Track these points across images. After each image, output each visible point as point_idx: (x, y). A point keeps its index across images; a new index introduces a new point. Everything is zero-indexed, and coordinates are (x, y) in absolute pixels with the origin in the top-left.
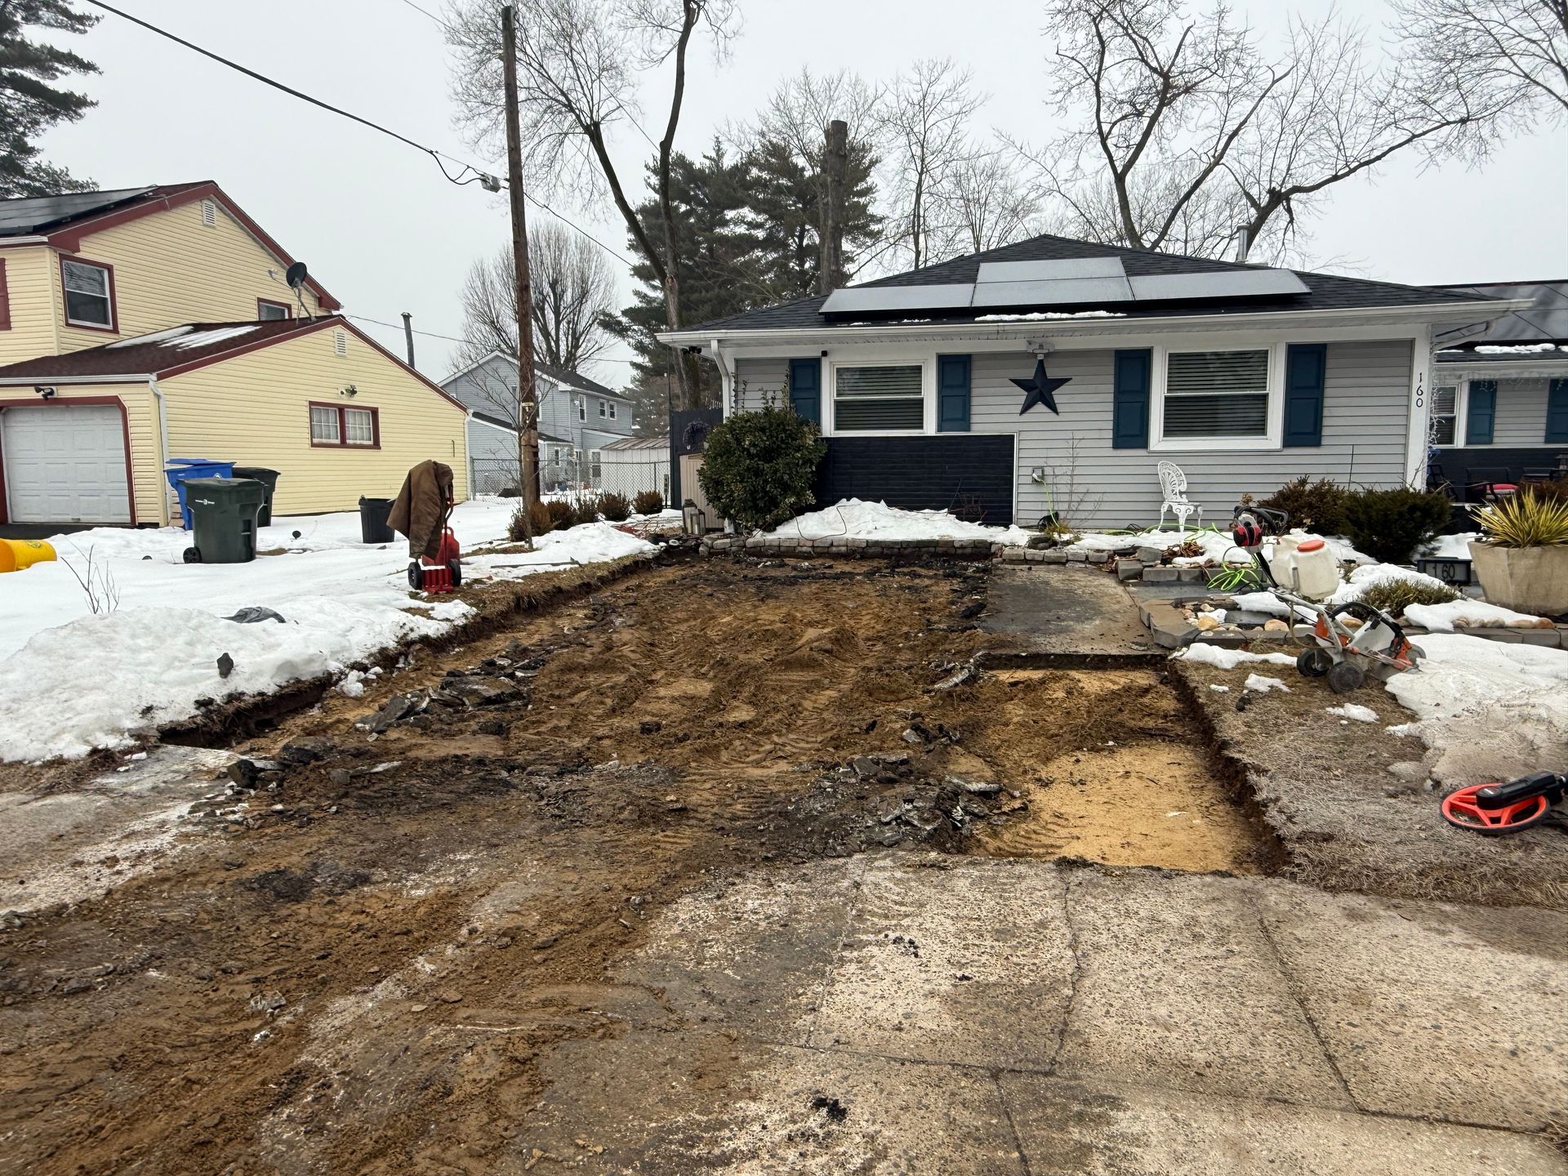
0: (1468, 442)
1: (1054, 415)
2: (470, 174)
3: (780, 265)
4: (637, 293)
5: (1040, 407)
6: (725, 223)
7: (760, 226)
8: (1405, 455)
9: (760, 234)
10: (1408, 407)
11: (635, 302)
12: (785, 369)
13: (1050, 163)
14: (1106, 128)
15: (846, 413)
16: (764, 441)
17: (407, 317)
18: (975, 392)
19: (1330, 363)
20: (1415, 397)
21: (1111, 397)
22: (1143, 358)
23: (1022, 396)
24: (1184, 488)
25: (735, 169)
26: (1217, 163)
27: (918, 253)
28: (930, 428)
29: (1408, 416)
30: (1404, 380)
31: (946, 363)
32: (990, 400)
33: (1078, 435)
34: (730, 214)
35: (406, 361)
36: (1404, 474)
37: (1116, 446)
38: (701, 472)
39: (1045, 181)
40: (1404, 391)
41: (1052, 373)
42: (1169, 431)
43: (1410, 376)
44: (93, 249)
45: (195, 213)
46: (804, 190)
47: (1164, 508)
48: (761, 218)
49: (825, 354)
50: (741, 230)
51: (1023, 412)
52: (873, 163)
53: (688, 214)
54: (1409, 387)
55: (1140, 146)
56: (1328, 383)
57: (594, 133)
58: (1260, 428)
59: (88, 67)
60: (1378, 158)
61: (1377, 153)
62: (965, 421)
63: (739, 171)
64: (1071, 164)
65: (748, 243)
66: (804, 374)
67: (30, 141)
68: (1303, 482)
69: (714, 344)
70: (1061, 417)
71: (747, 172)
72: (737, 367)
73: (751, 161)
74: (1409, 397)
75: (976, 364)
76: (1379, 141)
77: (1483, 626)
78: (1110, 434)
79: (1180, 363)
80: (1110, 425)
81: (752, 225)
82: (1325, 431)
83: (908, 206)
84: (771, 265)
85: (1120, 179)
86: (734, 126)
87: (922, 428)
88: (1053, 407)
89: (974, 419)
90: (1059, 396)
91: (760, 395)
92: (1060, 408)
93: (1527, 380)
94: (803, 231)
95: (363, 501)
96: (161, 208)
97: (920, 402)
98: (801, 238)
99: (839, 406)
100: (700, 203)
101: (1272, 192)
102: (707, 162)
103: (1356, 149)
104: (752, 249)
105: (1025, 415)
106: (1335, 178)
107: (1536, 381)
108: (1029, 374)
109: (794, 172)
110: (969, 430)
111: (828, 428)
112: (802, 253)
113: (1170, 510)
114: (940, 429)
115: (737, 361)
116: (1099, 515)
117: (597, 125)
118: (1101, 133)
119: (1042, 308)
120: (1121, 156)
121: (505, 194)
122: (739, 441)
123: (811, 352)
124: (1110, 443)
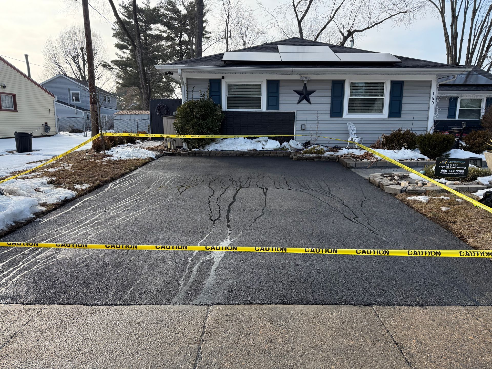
1: (310, 104)
3: (172, 47)
4: (117, 54)
5: (304, 101)
6: (151, 30)
7: (164, 32)
8: (427, 121)
9: (165, 35)
10: (429, 104)
11: (116, 58)
12: (208, 83)
13: (275, 15)
14: (296, 4)
15: (231, 102)
16: (202, 112)
17: (26, 56)
18: (281, 95)
19: (405, 87)
20: (431, 101)
21: (330, 98)
22: (342, 84)
23: (298, 97)
24: (355, 132)
25: (155, 9)
26: (331, 20)
27: (227, 45)
28: (264, 108)
29: (429, 107)
30: (428, 95)
31: (270, 83)
32: (286, 98)
33: (319, 112)
34: (152, 26)
36: (427, 128)
37: (331, 116)
38: (175, 124)
39: (273, 21)
40: (428, 99)
41: (309, 88)
42: (351, 110)
43: (430, 94)
46: (181, 19)
47: (350, 139)
48: (165, 29)
49: (223, 78)
50: (157, 33)
51: (298, 103)
52: (207, 11)
54: (430, 97)
55: (306, 11)
56: (404, 95)
58: (381, 111)
60: (381, 22)
61: (379, 21)
62: (277, 106)
64: (283, 16)
65: (159, 38)
66: (215, 85)
68: (400, 130)
69: (180, 71)
70: (312, 105)
71: (159, 10)
72: (187, 81)
73: (161, 6)
74: (429, 101)
75: (281, 84)
78: (329, 112)
79: (354, 86)
80: (329, 109)
81: (162, 31)
82: (403, 112)
83: (223, 27)
84: (169, 47)
85: (300, 22)
87: (260, 108)
88: (309, 101)
89: (280, 105)
90: (311, 97)
91: (199, 93)
92: (312, 102)
93: (443, 97)
94: (181, 35)
95: (16, 133)
97: (260, 99)
98: (180, 37)
99: (228, 99)
101: (349, 31)
102: (144, 5)
103: (374, 19)
104: (162, 40)
105: (299, 104)
106: (368, 28)
107: (446, 97)
108: (300, 88)
109: (177, 12)
110: (278, 110)
111: (225, 107)
112: (181, 43)
113: (352, 140)
114: (267, 109)
115: (187, 79)
118: (294, 6)
120: (300, 15)
122: (192, 112)
123: (217, 76)
124: (329, 115)
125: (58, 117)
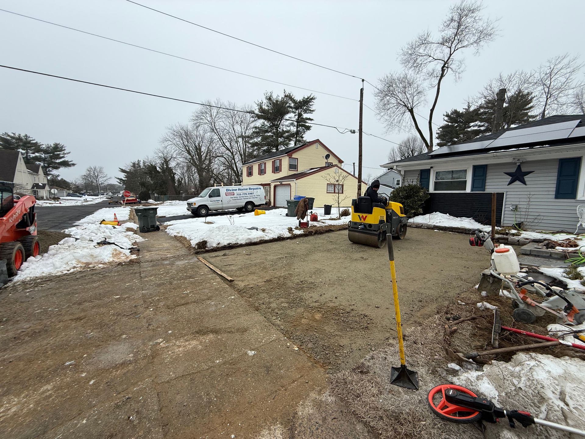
1: (524, 185)
2: (347, 130)
5: (518, 183)
9: (483, 128)
12: (419, 173)
15: (437, 186)
17: (354, 164)
18: (488, 178)
21: (556, 178)
22: (576, 161)
23: (509, 179)
28: (468, 190)
31: (476, 168)
32: (495, 180)
35: (353, 174)
37: (557, 197)
41: (524, 169)
44: (294, 156)
45: (314, 146)
47: (579, 224)
48: (482, 124)
49: (432, 167)
51: (508, 185)
53: (457, 127)
57: (411, 111)
62: (483, 187)
63: (476, 111)
66: (424, 174)
67: (303, 136)
69: (395, 167)
70: (528, 186)
72: (405, 173)
73: (481, 107)
75: (489, 168)
78: (554, 193)
80: (554, 189)
81: (480, 126)
86: (471, 98)
87: (465, 190)
88: (524, 183)
89: (487, 187)
90: (526, 178)
92: (527, 183)
95: (325, 205)
96: (308, 146)
97: (465, 182)
99: (436, 183)
100: (462, 122)
102: (465, 110)
105: (510, 186)
108: (513, 170)
110: (484, 191)
111: (431, 190)
113: (582, 225)
114: (472, 190)
115: (405, 171)
116: (541, 225)
117: (412, 109)
119: (517, 146)
122: (399, 194)
123: (428, 167)
124: (554, 196)
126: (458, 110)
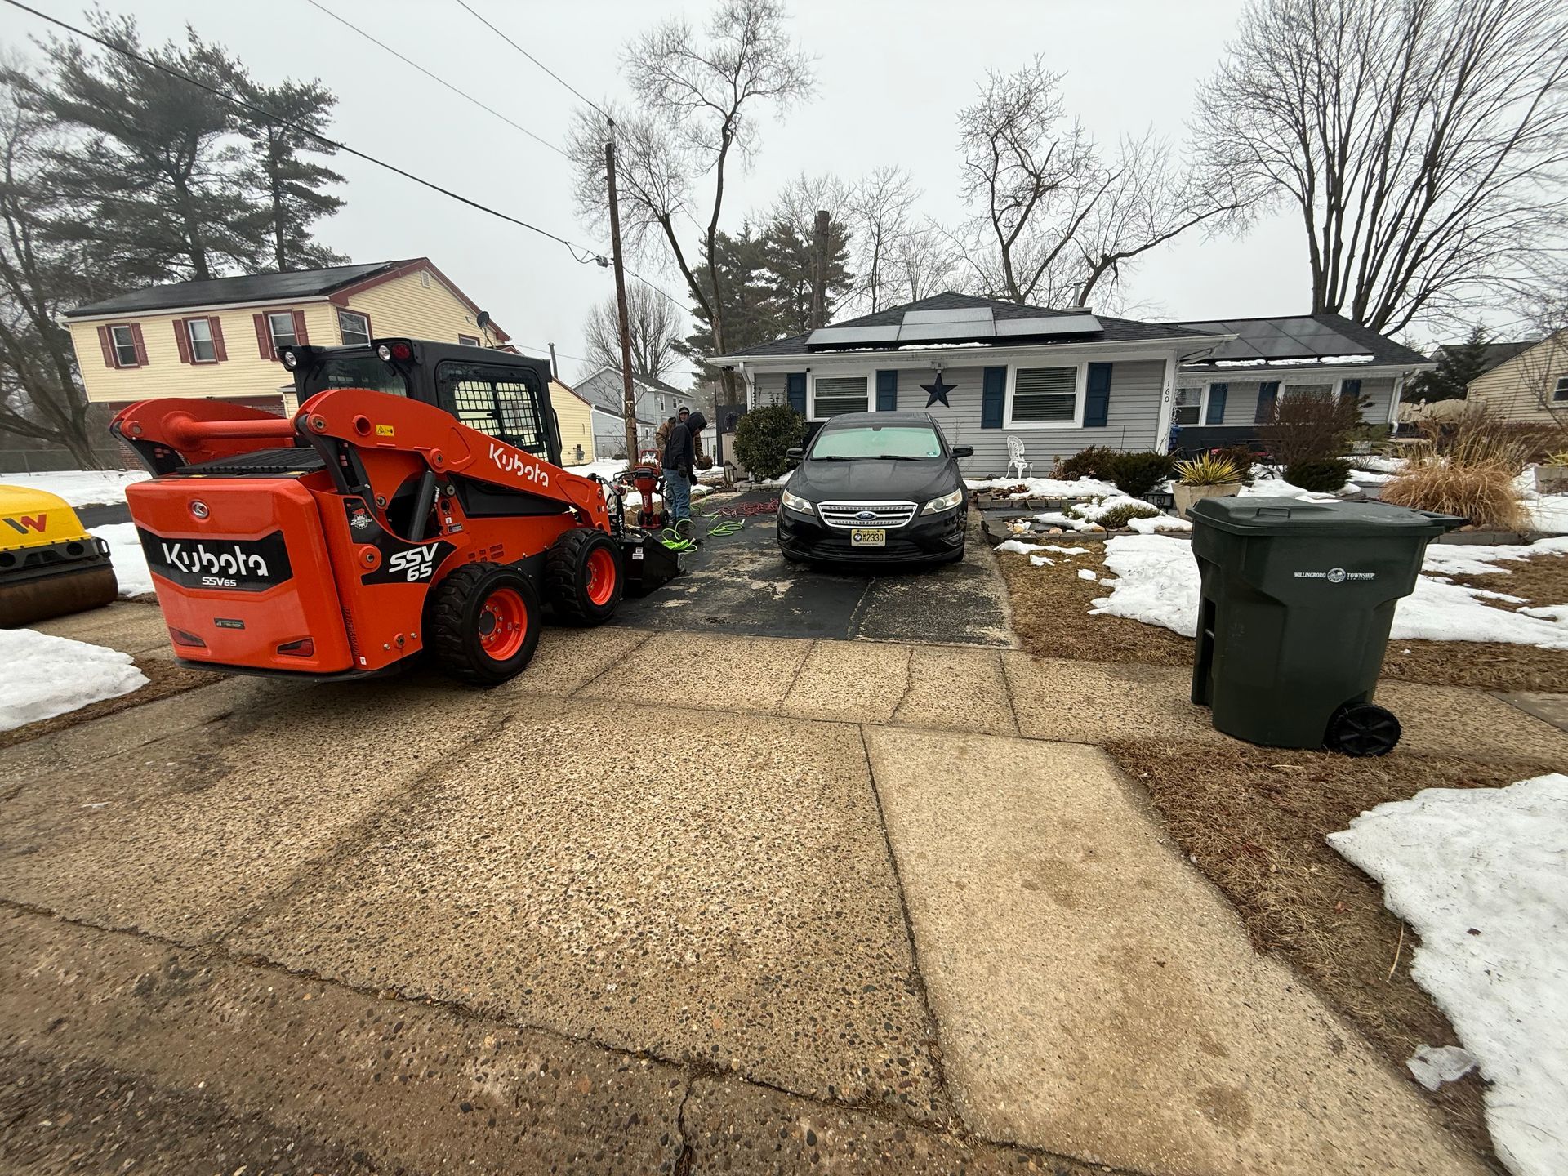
0: (1207, 423)
1: (947, 407)
2: (590, 256)
3: (787, 307)
4: (695, 327)
5: (938, 403)
6: (751, 279)
7: (774, 281)
8: (1156, 431)
9: (774, 286)
10: (1160, 402)
11: (694, 333)
12: (785, 380)
13: (961, 238)
14: (997, 214)
15: (821, 408)
16: (772, 424)
17: (552, 346)
18: (899, 393)
19: (1114, 374)
20: (1164, 395)
21: (981, 397)
22: (1001, 372)
23: (927, 396)
24: (1022, 452)
25: (758, 242)
26: (1069, 238)
27: (875, 299)
28: (872, 410)
29: (1159, 408)
30: (1159, 385)
31: (881, 375)
32: (909, 399)
33: (961, 420)
34: (754, 273)
36: (1155, 443)
37: (983, 427)
38: (734, 444)
39: (958, 250)
40: (1158, 392)
41: (945, 382)
42: (1016, 417)
43: (1162, 383)
44: (357, 304)
45: (415, 280)
46: (801, 255)
47: (1010, 465)
48: (774, 276)
49: (808, 370)
50: (762, 284)
51: (928, 406)
52: (847, 237)
53: (728, 273)
54: (1162, 389)
55: (1020, 226)
56: (1113, 387)
57: (665, 221)
58: (1070, 415)
59: (338, 178)
60: (1175, 233)
61: (1175, 230)
63: (761, 243)
64: (974, 239)
65: (765, 293)
66: (796, 383)
68: (1092, 448)
69: (741, 365)
70: (951, 409)
71: (766, 244)
72: (755, 379)
73: (768, 237)
74: (1161, 395)
75: (900, 376)
76: (1177, 221)
77: (1171, 530)
78: (980, 419)
79: (1022, 374)
80: (980, 414)
81: (768, 280)
82: (1109, 417)
83: (870, 269)
84: (781, 307)
85: (1006, 249)
86: (756, 213)
88: (946, 403)
89: (899, 411)
90: (949, 396)
91: (769, 396)
92: (950, 403)
93: (1247, 383)
94: (802, 284)
96: (396, 276)
97: (866, 400)
98: (801, 288)
99: (817, 402)
100: (735, 265)
101: (1104, 257)
102: (739, 238)
103: (1161, 227)
104: (769, 297)
105: (930, 409)
106: (1146, 247)
107: (1252, 384)
108: (932, 382)
109: (796, 244)
111: (811, 417)
112: (802, 299)
113: (1013, 465)
115: (756, 375)
116: (971, 469)
117: (667, 216)
118: (994, 217)
119: (940, 341)
120: (1007, 233)
121: (611, 269)
122: (757, 425)
123: (801, 369)
124: (980, 425)
125: (596, 437)
126: (728, 235)
